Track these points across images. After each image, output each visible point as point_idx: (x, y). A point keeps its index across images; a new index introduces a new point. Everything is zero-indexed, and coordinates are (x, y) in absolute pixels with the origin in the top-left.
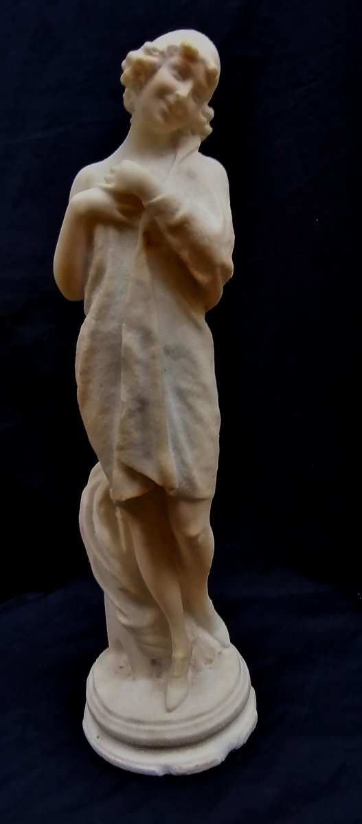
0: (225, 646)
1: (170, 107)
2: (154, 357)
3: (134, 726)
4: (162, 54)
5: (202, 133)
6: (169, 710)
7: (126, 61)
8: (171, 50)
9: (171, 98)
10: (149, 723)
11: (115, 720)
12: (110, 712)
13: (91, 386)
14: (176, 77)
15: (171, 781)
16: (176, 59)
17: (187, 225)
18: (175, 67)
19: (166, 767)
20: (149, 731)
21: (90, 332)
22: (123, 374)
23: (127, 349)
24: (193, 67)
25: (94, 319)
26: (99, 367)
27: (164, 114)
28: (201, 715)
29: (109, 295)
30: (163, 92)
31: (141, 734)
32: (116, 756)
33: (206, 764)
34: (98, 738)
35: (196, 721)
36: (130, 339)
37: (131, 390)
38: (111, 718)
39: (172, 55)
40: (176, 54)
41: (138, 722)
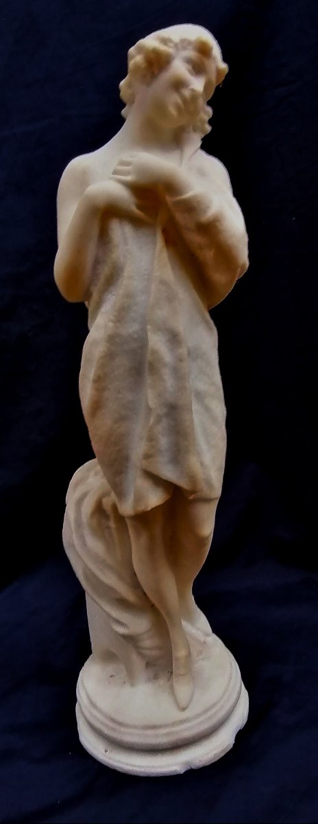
0: (207, 635)
1: (185, 101)
2: (181, 360)
3: (150, 732)
4: (176, 45)
5: (202, 130)
6: (184, 709)
7: (136, 49)
8: (185, 43)
9: (186, 93)
10: (166, 726)
11: (130, 731)
12: (121, 724)
13: (107, 394)
14: (190, 72)
15: (193, 775)
16: (191, 53)
17: (217, 224)
18: (189, 61)
19: (187, 763)
20: (168, 734)
21: (108, 336)
22: (148, 380)
23: (154, 352)
24: (206, 62)
25: (112, 321)
26: (116, 372)
27: (178, 108)
28: (214, 705)
29: (128, 296)
30: (178, 85)
31: (161, 739)
32: (133, 766)
33: (223, 751)
34: (106, 751)
35: (209, 714)
36: (157, 342)
37: (159, 395)
38: (123, 729)
39: (185, 48)
40: (190, 47)
41: (154, 727)
